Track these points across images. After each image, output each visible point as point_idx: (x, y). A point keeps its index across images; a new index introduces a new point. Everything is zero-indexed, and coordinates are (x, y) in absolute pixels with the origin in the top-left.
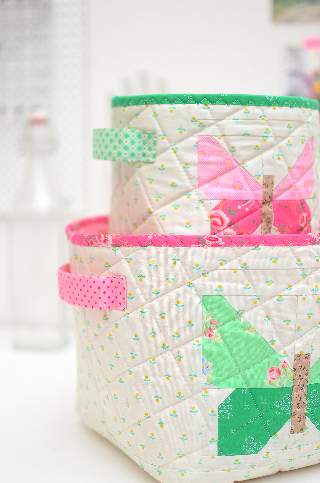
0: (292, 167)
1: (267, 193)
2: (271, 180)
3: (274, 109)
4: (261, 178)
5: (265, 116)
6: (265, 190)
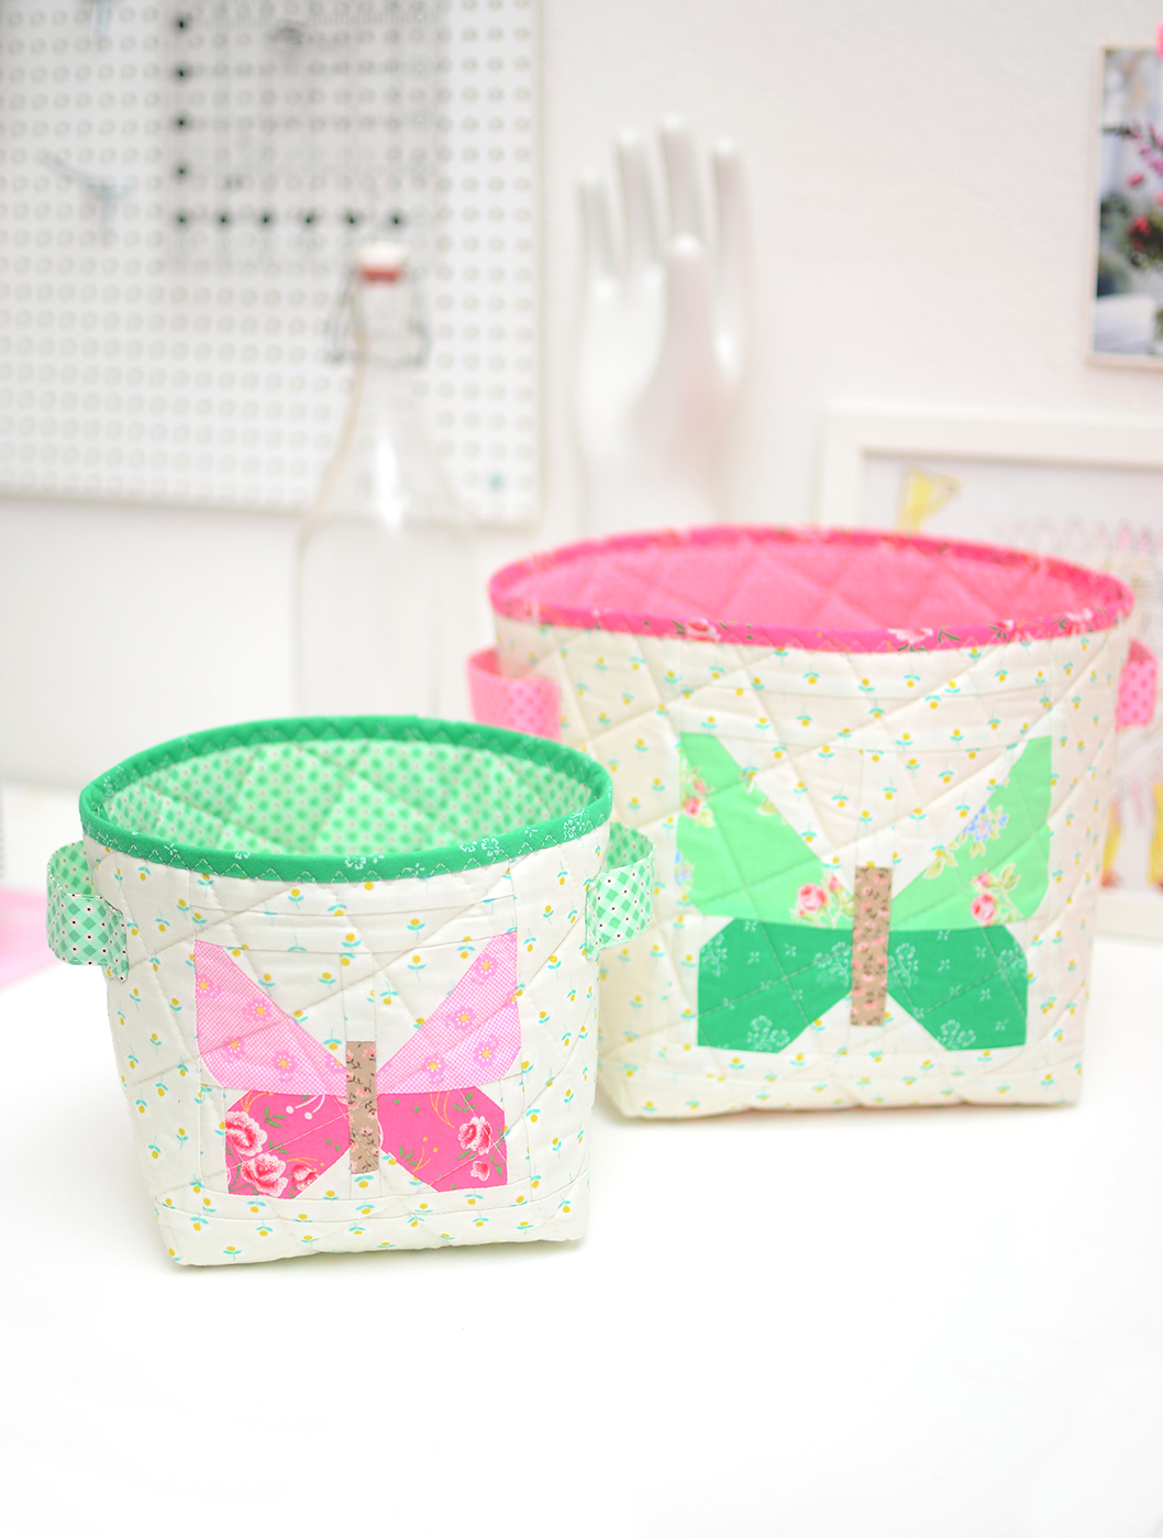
0: (426, 1018)
1: (356, 1080)
2: (366, 1051)
3: (368, 888)
4: (342, 1047)
5: (345, 907)
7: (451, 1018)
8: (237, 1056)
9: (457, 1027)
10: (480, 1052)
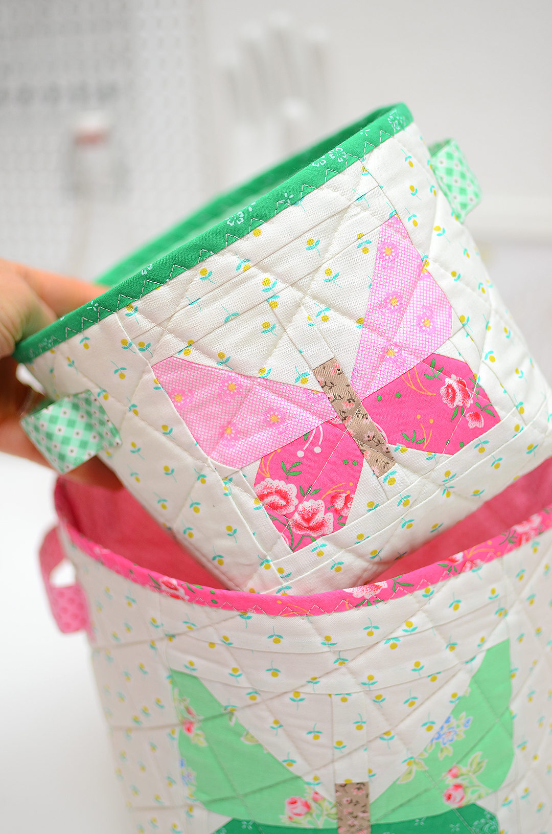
0: (363, 314)
1: (338, 398)
2: (332, 369)
3: (258, 235)
4: (311, 376)
5: (248, 260)
6: (331, 395)
7: (383, 305)
8: (236, 439)
9: (392, 312)
10: (422, 324)
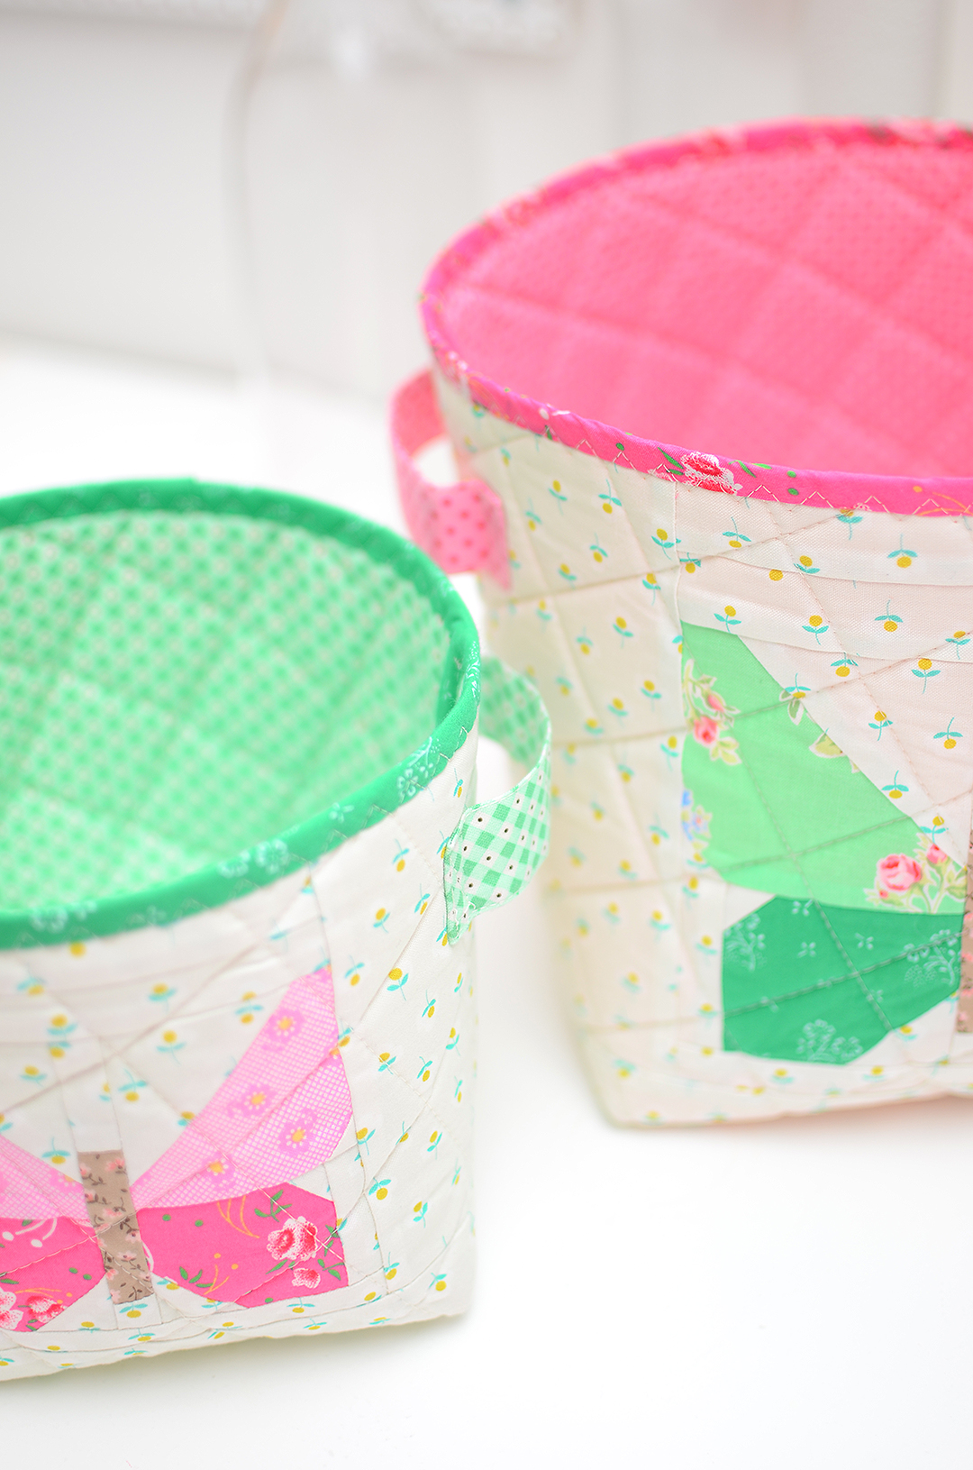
2: (109, 1163)
4: (72, 1160)
7: (237, 1103)
9: (248, 1114)
10: (288, 1137)
